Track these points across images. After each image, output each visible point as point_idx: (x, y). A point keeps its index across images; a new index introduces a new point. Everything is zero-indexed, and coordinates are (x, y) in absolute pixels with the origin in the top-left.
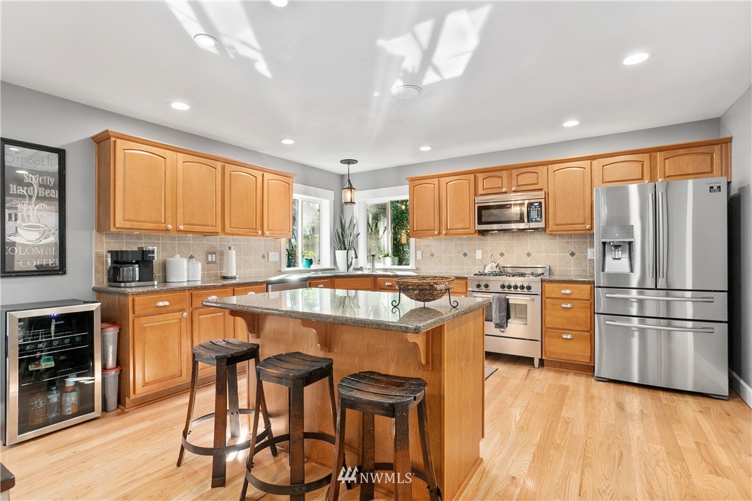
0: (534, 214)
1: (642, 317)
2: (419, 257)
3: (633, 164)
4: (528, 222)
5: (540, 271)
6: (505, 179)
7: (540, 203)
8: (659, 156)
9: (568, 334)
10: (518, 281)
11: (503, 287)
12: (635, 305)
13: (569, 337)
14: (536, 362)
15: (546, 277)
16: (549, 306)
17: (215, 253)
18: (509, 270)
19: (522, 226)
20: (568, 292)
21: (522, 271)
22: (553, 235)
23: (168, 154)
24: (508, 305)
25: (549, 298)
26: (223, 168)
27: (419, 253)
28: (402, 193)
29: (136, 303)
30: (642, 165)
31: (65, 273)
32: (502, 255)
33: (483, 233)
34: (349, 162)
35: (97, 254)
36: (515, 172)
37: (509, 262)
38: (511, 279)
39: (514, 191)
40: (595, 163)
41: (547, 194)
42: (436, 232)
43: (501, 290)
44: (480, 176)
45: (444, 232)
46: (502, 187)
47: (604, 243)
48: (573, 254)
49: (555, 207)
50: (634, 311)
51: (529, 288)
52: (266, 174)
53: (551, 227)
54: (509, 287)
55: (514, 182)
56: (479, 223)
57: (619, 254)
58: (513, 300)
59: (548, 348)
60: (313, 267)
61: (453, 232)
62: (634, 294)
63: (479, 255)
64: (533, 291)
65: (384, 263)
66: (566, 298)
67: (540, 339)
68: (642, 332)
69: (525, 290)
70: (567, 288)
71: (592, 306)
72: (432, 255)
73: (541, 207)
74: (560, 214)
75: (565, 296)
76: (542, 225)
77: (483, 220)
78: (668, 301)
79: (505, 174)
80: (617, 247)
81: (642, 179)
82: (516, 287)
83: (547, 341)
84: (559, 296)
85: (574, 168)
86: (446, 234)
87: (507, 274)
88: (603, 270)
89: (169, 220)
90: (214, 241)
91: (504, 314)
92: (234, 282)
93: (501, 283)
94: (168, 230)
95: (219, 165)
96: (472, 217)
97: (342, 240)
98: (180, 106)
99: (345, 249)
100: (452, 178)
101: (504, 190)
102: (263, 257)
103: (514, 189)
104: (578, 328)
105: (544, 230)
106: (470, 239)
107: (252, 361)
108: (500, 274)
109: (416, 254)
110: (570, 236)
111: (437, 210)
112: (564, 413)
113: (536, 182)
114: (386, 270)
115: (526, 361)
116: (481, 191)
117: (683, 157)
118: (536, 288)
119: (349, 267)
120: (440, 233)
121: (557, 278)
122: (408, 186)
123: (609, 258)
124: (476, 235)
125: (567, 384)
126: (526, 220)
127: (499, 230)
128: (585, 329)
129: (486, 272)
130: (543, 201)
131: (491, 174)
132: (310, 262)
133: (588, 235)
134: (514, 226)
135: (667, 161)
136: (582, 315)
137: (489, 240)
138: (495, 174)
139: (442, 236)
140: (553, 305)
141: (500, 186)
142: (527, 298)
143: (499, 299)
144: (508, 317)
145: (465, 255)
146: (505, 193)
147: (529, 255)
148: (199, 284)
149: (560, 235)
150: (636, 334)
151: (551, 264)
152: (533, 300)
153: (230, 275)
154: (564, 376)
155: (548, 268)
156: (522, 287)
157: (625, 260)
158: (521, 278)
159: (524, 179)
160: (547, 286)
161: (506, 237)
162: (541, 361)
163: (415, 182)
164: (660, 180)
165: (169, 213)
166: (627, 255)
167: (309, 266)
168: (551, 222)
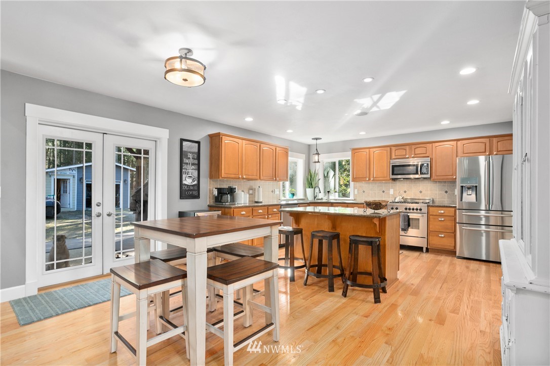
0: (424, 170)
1: (487, 225)
2: (356, 193)
3: (480, 144)
4: (421, 174)
5: (427, 201)
6: (408, 150)
7: (428, 164)
8: (495, 140)
9: (442, 234)
10: (415, 206)
11: (406, 209)
12: (484, 219)
13: (443, 236)
14: (424, 250)
15: (431, 204)
16: (431, 219)
17: (252, 189)
18: (409, 201)
19: (417, 176)
20: (442, 212)
21: (417, 201)
22: (435, 182)
23: (240, 141)
24: (409, 219)
25: (432, 215)
26: (260, 146)
27: (356, 190)
28: (347, 156)
29: (234, 212)
30: (485, 145)
31: (199, 198)
32: (405, 192)
33: (394, 180)
34: (317, 139)
35: (209, 189)
36: (414, 147)
37: (408, 196)
38: (411, 204)
39: (413, 157)
40: (459, 143)
41: (431, 159)
42: (367, 179)
43: (405, 211)
44: (394, 149)
45: (372, 179)
46: (406, 155)
47: (462, 187)
48: (446, 192)
49: (436, 166)
50: (483, 222)
51: (421, 210)
52: (277, 148)
53: (434, 177)
54: (410, 209)
55: (413, 152)
56: (392, 175)
57: (470, 192)
58: (412, 216)
59: (431, 242)
60: (295, 198)
61: (378, 179)
62: (483, 213)
63: (392, 192)
64: (423, 211)
65: (335, 196)
66: (441, 215)
67: (426, 237)
68: (488, 233)
69: (419, 210)
70: (442, 210)
71: (455, 219)
72: (364, 192)
73: (428, 166)
74: (438, 170)
75: (440, 214)
76: (428, 176)
77: (395, 173)
78: (502, 217)
79: (407, 148)
80: (469, 188)
81: (485, 152)
82: (413, 209)
83: (430, 238)
84: (438, 214)
85: (448, 145)
86: (373, 180)
87: (408, 203)
88: (461, 200)
89: (240, 173)
90: (252, 183)
91: (407, 223)
92: (261, 204)
93: (405, 207)
94: (239, 178)
95: (259, 144)
96: (388, 171)
97: (310, 182)
98: (249, 119)
99: (312, 188)
100: (377, 149)
101: (407, 156)
102: (272, 192)
103: (413, 156)
104: (448, 231)
105: (430, 178)
106: (386, 183)
107: (300, 235)
108: (405, 202)
109: (354, 191)
110: (445, 182)
111: (368, 167)
112: (438, 268)
113: (425, 152)
114: (336, 200)
115: (418, 249)
116: (393, 157)
117: (508, 141)
118: (425, 210)
119: (315, 198)
120: (369, 180)
121: (437, 204)
122: (351, 152)
123: (465, 195)
124: (391, 181)
125: (441, 259)
126: (419, 173)
127: (403, 178)
128: (451, 232)
129: (396, 201)
130: (429, 163)
131: (400, 147)
132: (293, 195)
133: (454, 182)
134: (412, 176)
135: (499, 143)
136: (450, 224)
137: (398, 184)
138: (403, 147)
139: (370, 181)
140: (434, 219)
141: (405, 154)
142: (420, 215)
143: (404, 215)
144: (409, 225)
145: (384, 192)
146: (408, 158)
147: (421, 192)
148: (248, 205)
149: (439, 182)
150: (484, 234)
151: (434, 198)
152: (423, 216)
153: (259, 201)
154: (439, 256)
155: (432, 200)
156: (417, 209)
157: (474, 196)
158: (417, 205)
159: (418, 151)
160: (431, 209)
161: (408, 182)
162: (427, 248)
163: (355, 151)
164: (495, 153)
165: (240, 170)
166: (475, 193)
167: (293, 197)
168: (433, 174)
